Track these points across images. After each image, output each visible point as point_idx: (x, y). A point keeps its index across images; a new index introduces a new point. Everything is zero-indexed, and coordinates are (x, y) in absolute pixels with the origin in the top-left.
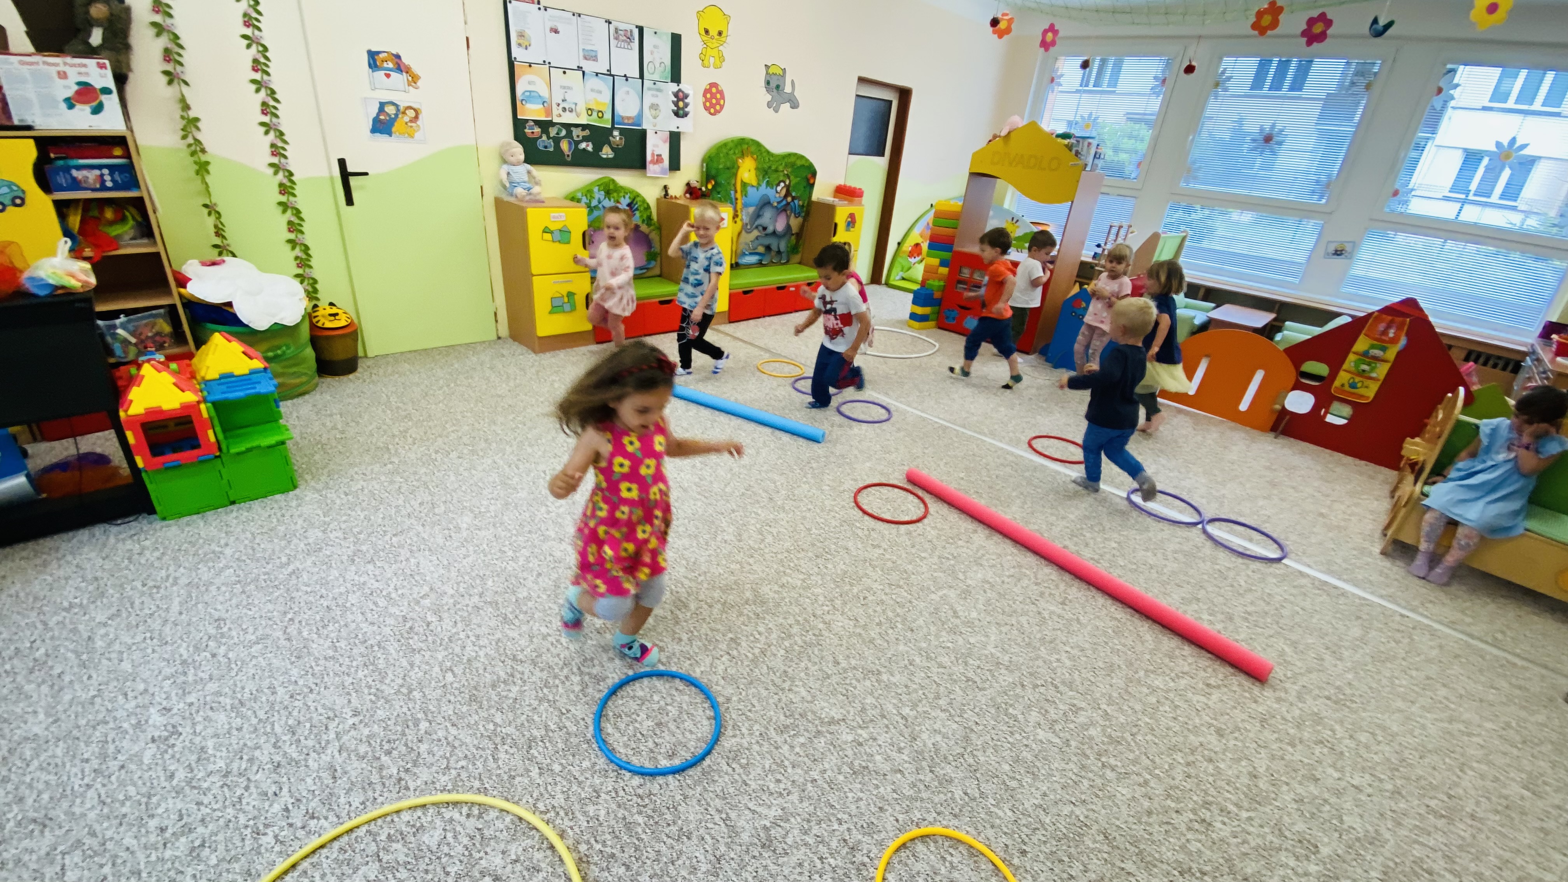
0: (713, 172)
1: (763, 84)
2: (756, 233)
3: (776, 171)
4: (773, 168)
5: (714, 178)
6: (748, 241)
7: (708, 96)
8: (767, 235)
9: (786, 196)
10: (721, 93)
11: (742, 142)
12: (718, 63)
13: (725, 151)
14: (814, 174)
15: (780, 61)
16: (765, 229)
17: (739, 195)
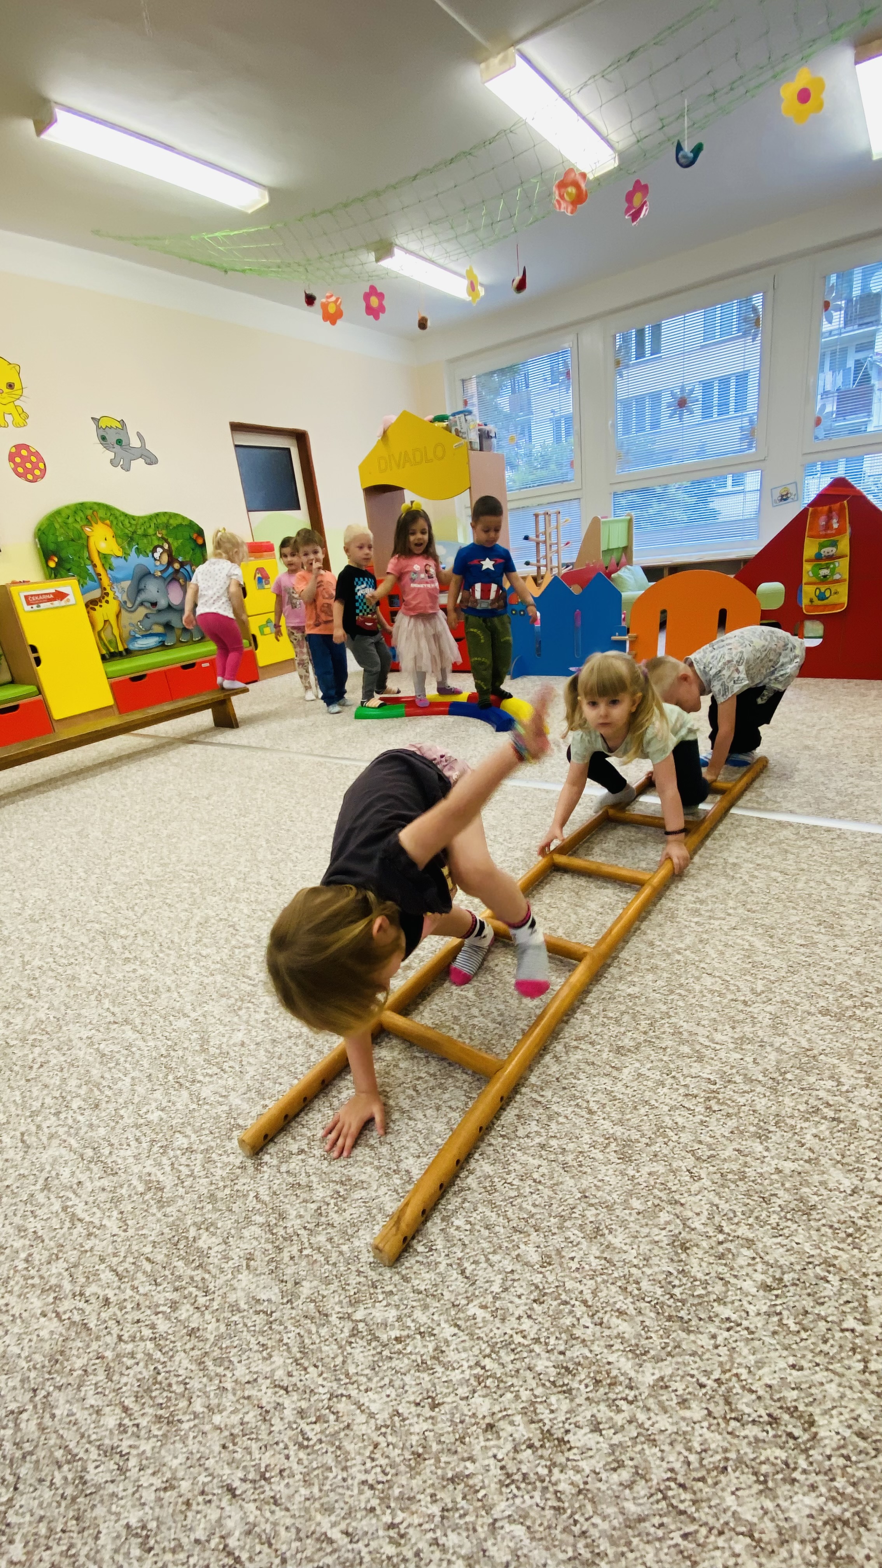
0: (52, 547)
1: (96, 440)
2: (142, 611)
3: (145, 535)
4: (140, 532)
5: (55, 553)
6: (135, 621)
7: (18, 460)
8: (159, 611)
9: (170, 563)
10: (37, 454)
11: (81, 507)
12: (21, 422)
13: (60, 520)
14: (200, 533)
15: (114, 411)
16: (154, 604)
17: (100, 569)
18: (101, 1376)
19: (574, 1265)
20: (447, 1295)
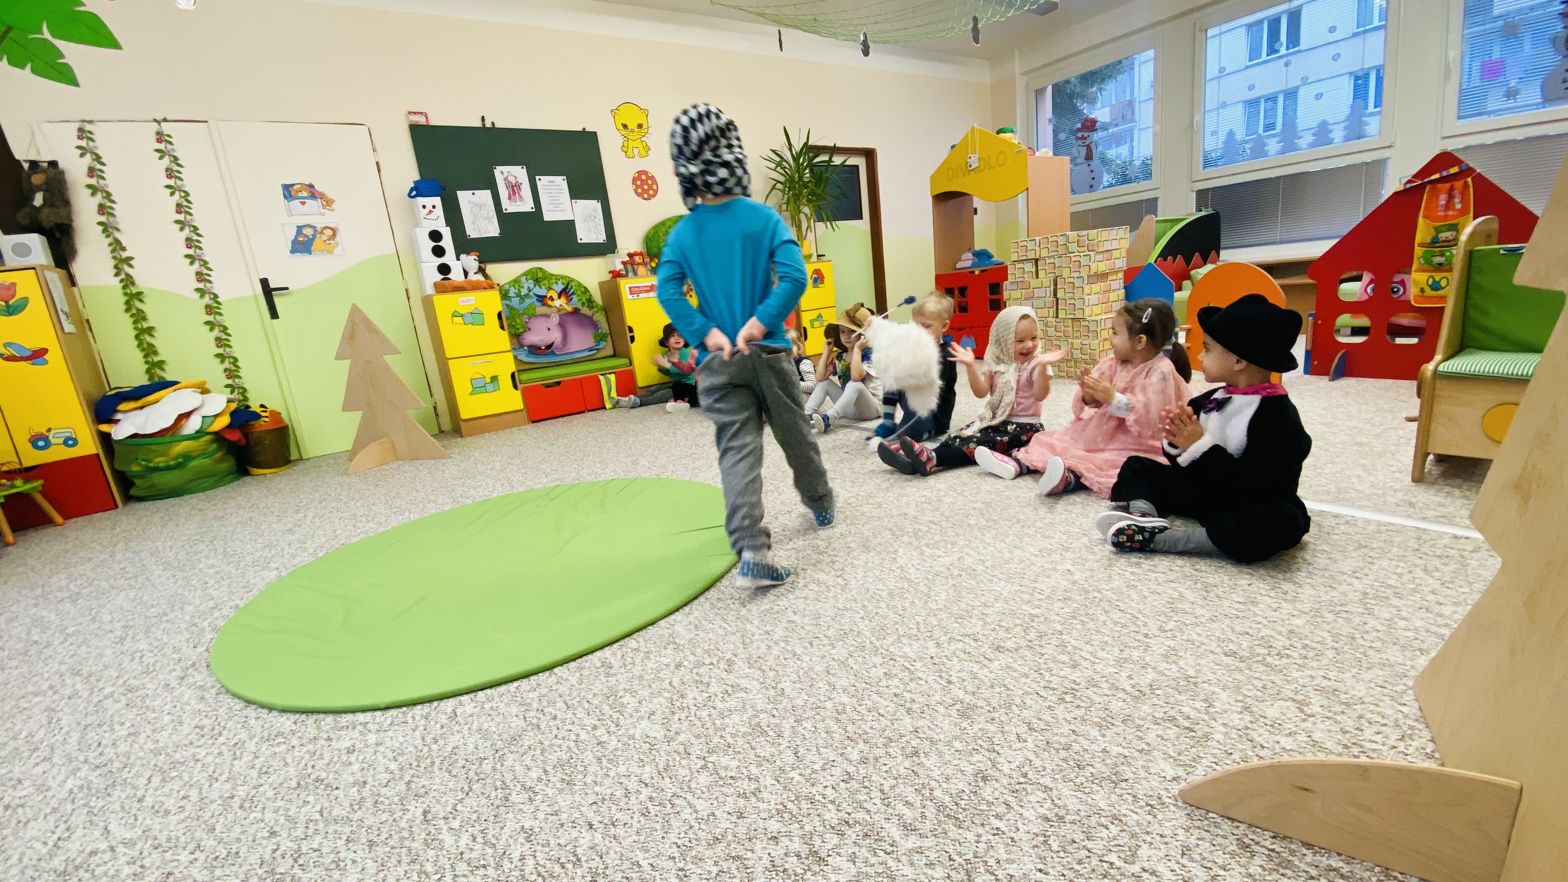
0: (655, 251)
7: (639, 183)
10: (653, 178)
12: (643, 152)
18: (538, 752)
19: (884, 768)
20: (778, 763)
